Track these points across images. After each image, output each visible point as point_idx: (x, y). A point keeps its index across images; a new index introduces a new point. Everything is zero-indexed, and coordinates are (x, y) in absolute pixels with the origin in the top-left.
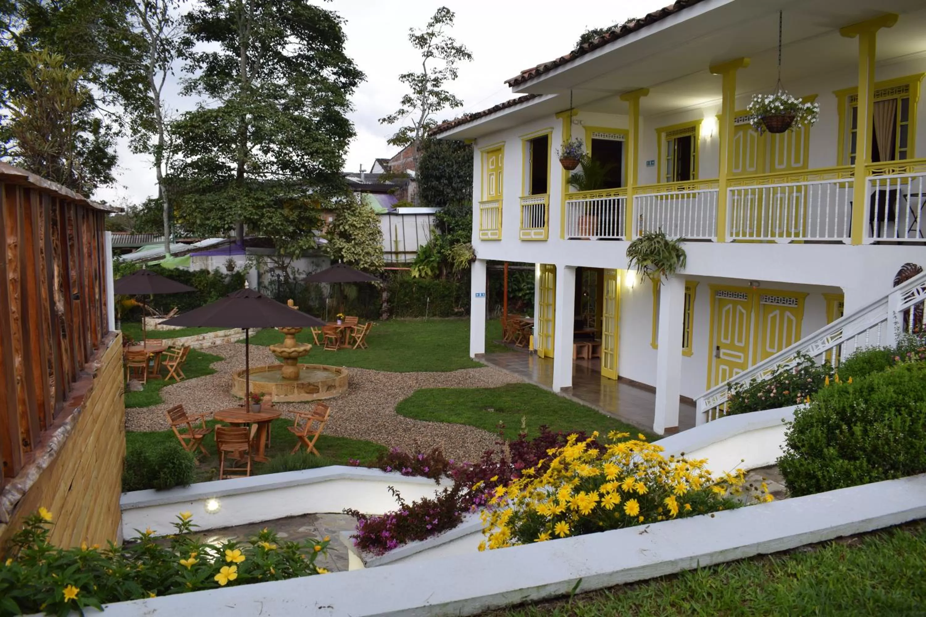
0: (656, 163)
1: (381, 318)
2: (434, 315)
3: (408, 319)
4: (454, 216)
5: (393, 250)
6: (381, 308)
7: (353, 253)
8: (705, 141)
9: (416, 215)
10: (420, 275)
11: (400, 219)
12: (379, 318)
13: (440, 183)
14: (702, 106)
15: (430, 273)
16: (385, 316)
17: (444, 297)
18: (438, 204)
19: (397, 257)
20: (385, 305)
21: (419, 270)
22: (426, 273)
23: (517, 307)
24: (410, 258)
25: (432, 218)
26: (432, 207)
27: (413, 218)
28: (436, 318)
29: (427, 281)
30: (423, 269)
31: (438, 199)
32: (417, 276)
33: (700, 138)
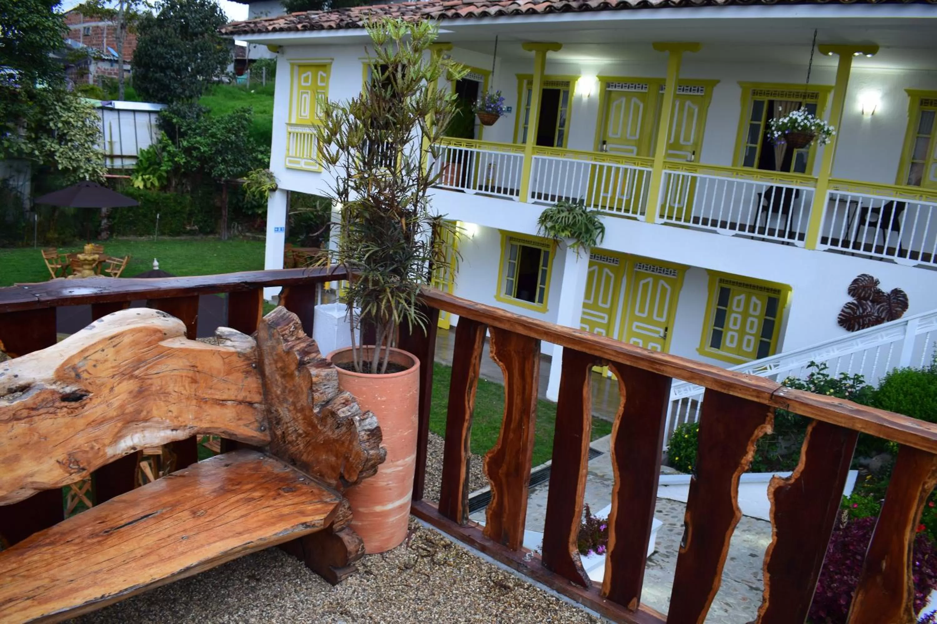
0: (514, 110)
1: (99, 237)
2: (163, 234)
3: (131, 238)
4: (184, 117)
5: (108, 153)
6: (100, 225)
7: (70, 158)
8: (580, 99)
9: (134, 111)
10: (145, 186)
11: (115, 115)
12: (97, 237)
13: (165, 74)
14: (581, 62)
15: (157, 184)
16: (104, 235)
17: (175, 213)
18: (161, 101)
19: (112, 162)
20: (105, 221)
21: (143, 180)
22: (152, 184)
23: (256, 226)
24: (129, 164)
25: (154, 117)
26: (154, 102)
27: (131, 116)
28: (166, 238)
29: (154, 194)
30: (149, 179)
31: (161, 95)
32: (141, 187)
33: (574, 94)
